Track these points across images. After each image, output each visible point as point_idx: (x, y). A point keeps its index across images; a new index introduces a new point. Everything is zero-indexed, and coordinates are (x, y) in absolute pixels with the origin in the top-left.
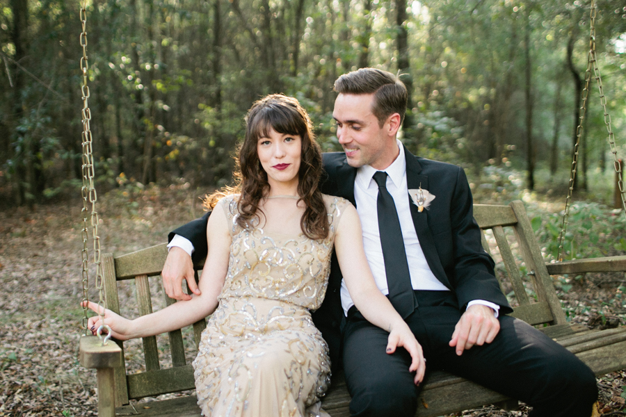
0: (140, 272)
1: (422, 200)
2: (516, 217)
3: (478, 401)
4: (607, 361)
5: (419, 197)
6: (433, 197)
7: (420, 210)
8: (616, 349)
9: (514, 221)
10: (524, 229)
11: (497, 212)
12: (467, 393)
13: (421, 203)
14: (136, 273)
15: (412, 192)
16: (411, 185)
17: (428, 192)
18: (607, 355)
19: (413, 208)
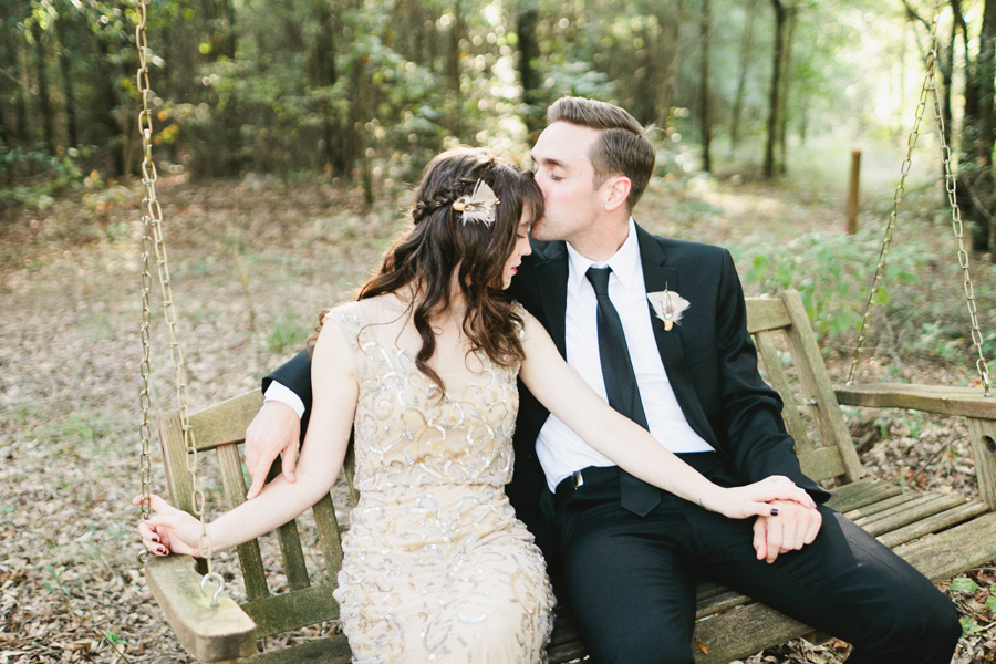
0: (225, 441)
1: (670, 310)
2: (790, 317)
3: (777, 636)
4: (949, 558)
5: (665, 306)
6: (685, 304)
7: (668, 327)
8: (958, 537)
9: (786, 322)
10: (802, 335)
11: (762, 310)
12: (760, 623)
13: (668, 316)
14: (217, 442)
15: (654, 296)
16: (652, 285)
17: (677, 295)
18: (947, 547)
19: (657, 324)
